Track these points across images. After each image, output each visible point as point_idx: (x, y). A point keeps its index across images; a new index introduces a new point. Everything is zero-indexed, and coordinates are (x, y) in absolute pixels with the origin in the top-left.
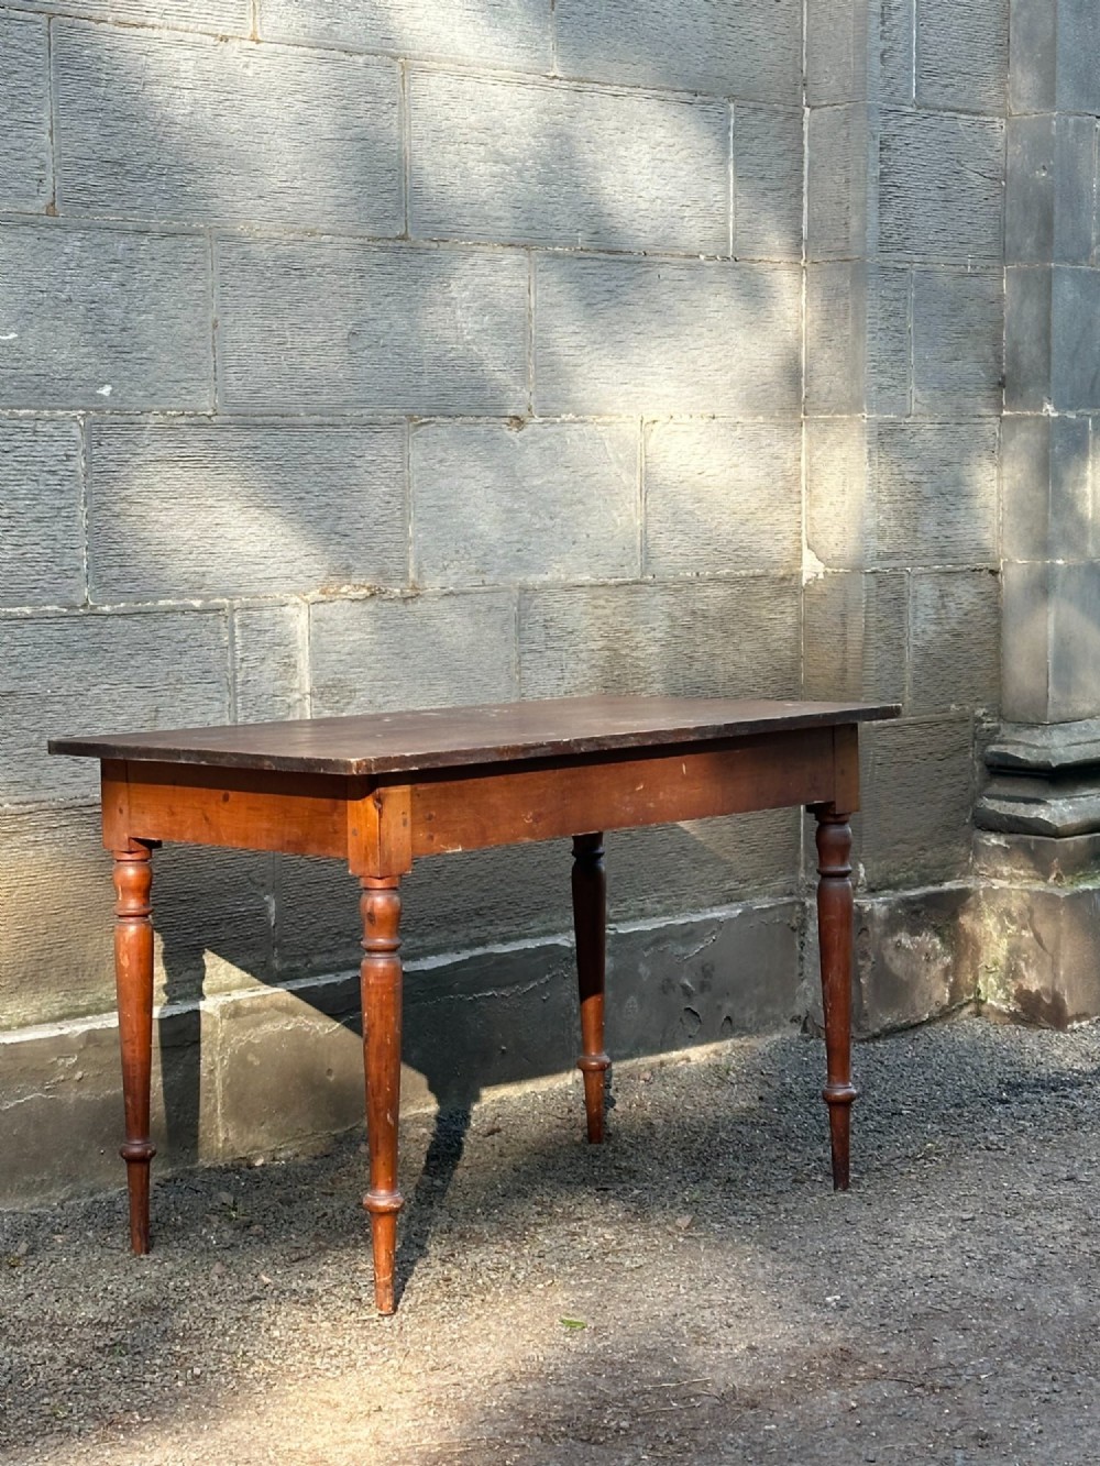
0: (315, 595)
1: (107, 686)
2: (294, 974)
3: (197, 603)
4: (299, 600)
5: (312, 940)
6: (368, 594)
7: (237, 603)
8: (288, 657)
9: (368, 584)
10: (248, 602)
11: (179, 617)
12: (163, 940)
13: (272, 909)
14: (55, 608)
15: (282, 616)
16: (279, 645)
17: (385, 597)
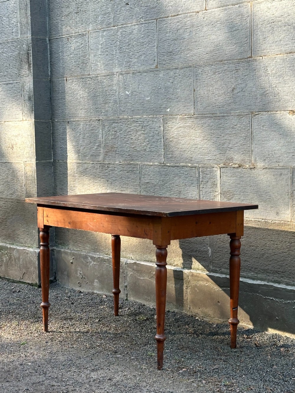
0: (222, 165)
1: (169, 184)
2: (216, 271)
3: (190, 165)
4: (217, 166)
5: (221, 263)
6: (238, 166)
7: (200, 166)
8: (214, 182)
9: (238, 163)
10: (203, 166)
11: (185, 168)
12: (182, 251)
13: (210, 252)
14: (157, 163)
15: (212, 170)
16: (212, 178)
17: (244, 167)
